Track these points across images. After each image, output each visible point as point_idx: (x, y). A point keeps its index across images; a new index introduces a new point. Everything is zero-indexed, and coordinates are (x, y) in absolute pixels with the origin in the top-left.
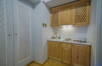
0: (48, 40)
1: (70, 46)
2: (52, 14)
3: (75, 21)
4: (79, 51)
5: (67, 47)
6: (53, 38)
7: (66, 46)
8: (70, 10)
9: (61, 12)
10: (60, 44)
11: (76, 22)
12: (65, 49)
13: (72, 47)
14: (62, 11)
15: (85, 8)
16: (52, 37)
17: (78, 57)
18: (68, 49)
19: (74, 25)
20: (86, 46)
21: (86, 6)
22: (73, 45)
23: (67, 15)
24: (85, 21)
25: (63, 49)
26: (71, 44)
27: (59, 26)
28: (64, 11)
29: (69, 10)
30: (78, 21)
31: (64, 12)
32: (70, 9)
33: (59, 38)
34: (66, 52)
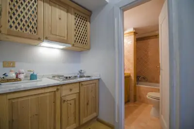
3: (75, 39)
7: (71, 90)
10: (58, 90)
12: (68, 98)
15: (85, 23)
19: (73, 46)
22: (82, 83)
24: (86, 43)
30: (78, 41)
32: (66, 10)
33: (33, 77)
34: (71, 104)
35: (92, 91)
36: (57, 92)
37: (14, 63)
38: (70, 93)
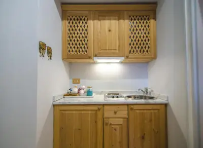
0: (55, 103)
1: (124, 113)
2: (67, 22)
3: (130, 49)
4: (145, 121)
5: (118, 115)
6: (70, 94)
7: (115, 113)
8: (117, 22)
9: (96, 21)
10: (99, 109)
11: (130, 51)
12: (111, 121)
13: (131, 112)
14: (99, 20)
15: (147, 23)
16: (65, 93)
17: (143, 138)
18: (121, 121)
19: (127, 57)
20: (158, 107)
21: (148, 19)
22: (132, 106)
23: (110, 31)
24: (148, 50)
25: (107, 124)
26: (128, 105)
27: (90, 58)
28: (104, 20)
29: (115, 19)
30: (135, 50)
31: (102, 21)
32: (117, 17)
33: (89, 93)
34: (115, 130)
35: (151, 121)
36: (98, 112)
37: (79, 80)
38: (115, 116)
